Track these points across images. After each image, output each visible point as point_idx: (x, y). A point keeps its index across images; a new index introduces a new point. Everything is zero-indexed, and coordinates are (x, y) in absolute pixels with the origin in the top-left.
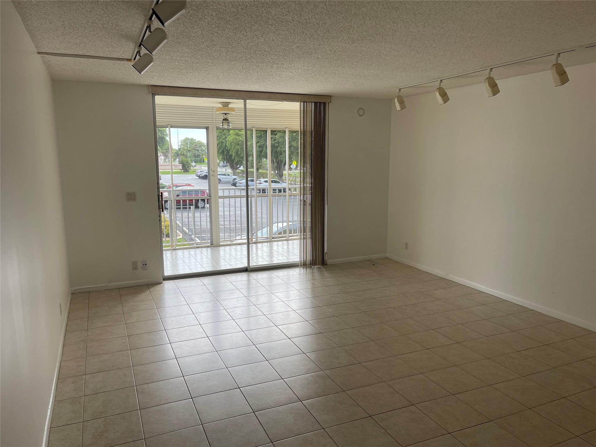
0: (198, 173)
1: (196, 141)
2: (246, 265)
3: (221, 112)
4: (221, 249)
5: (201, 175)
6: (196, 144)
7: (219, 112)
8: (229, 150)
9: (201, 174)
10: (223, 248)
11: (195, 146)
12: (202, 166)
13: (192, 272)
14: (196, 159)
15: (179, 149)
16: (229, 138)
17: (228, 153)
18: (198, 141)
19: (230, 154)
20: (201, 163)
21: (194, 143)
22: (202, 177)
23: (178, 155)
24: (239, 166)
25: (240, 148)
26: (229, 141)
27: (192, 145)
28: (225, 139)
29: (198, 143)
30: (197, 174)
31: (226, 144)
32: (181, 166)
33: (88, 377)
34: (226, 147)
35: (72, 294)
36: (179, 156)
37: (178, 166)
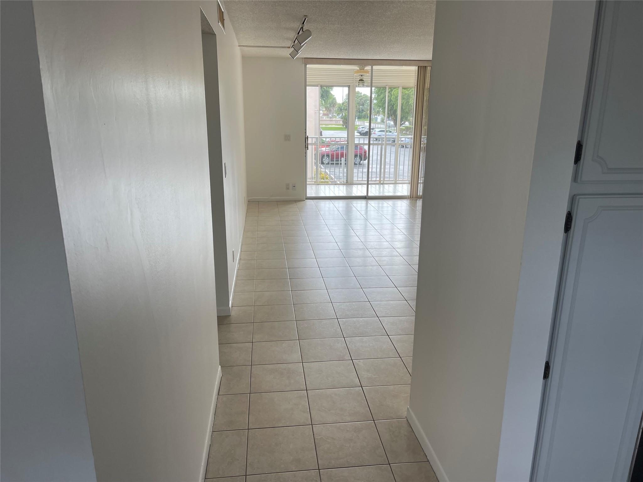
0: (359, 129)
1: (362, 95)
2: (366, 195)
3: (358, 74)
4: (354, 186)
5: (362, 132)
6: (362, 98)
7: (356, 74)
8: (394, 104)
9: (362, 130)
10: (356, 186)
11: (361, 100)
12: (365, 122)
13: (325, 196)
14: (360, 114)
15: (343, 104)
16: (394, 92)
17: (392, 108)
18: (364, 95)
19: (394, 109)
20: (365, 118)
21: (360, 97)
22: (363, 133)
23: (341, 110)
24: (403, 122)
25: (405, 102)
26: (394, 95)
27: (358, 99)
28: (390, 92)
29: (364, 96)
30: (358, 131)
31: (391, 98)
32: (342, 121)
33: (258, 232)
34: (390, 102)
35: (248, 201)
36: (343, 111)
37: (339, 122)
